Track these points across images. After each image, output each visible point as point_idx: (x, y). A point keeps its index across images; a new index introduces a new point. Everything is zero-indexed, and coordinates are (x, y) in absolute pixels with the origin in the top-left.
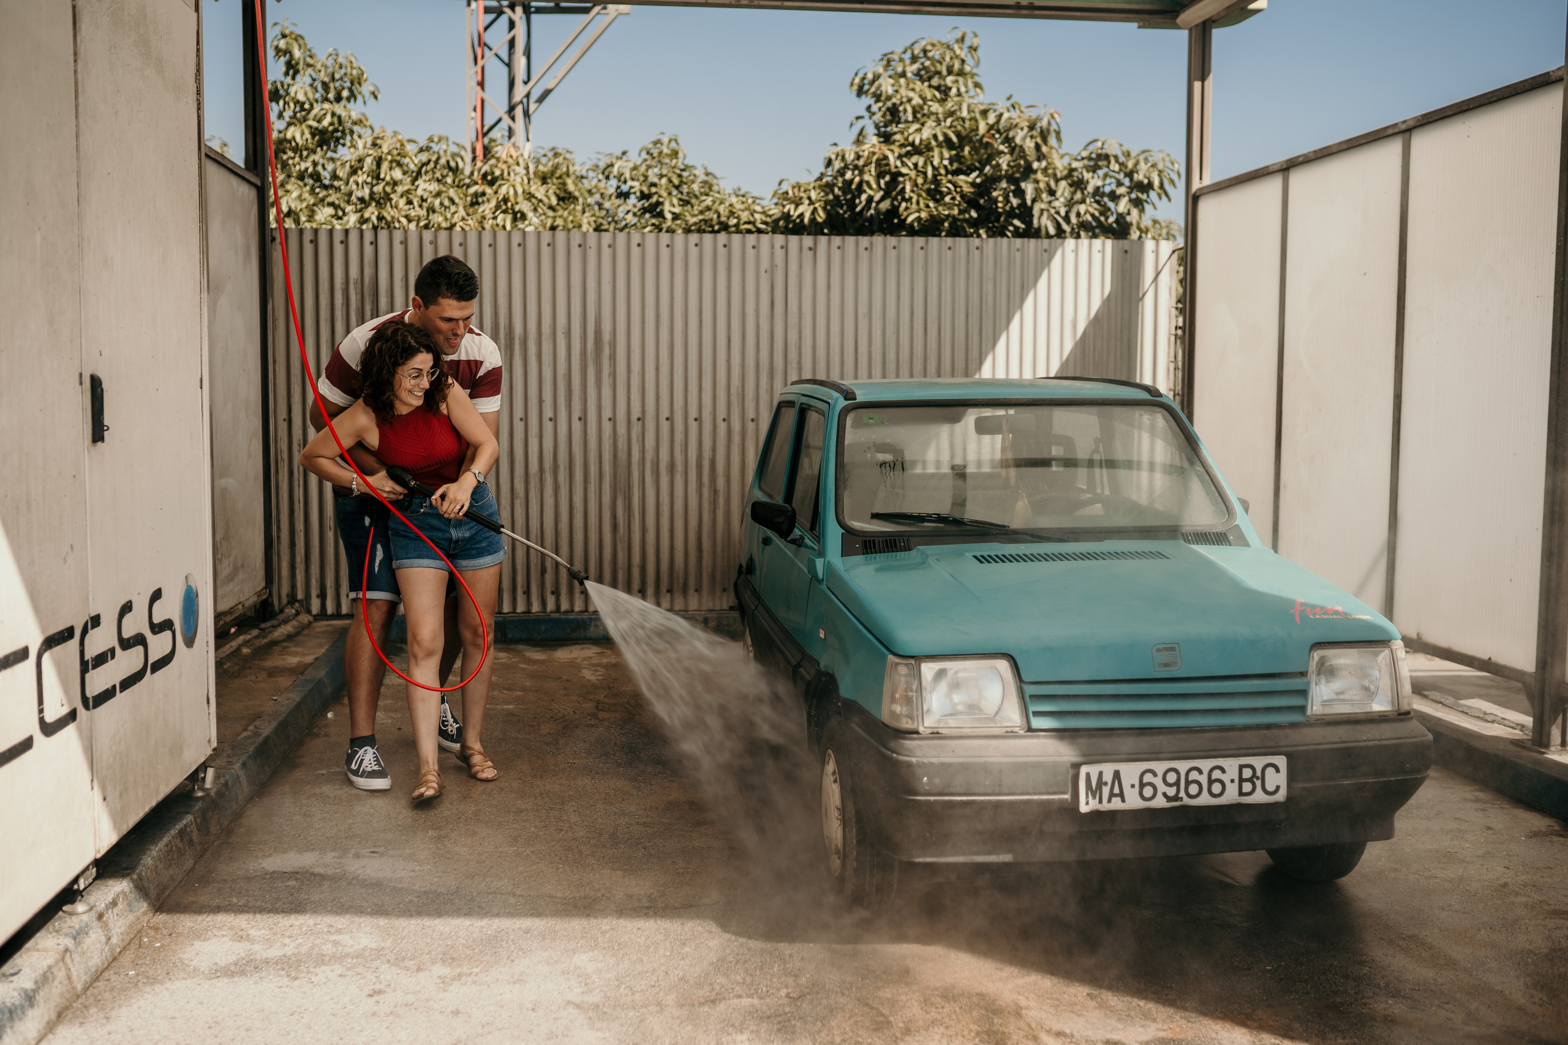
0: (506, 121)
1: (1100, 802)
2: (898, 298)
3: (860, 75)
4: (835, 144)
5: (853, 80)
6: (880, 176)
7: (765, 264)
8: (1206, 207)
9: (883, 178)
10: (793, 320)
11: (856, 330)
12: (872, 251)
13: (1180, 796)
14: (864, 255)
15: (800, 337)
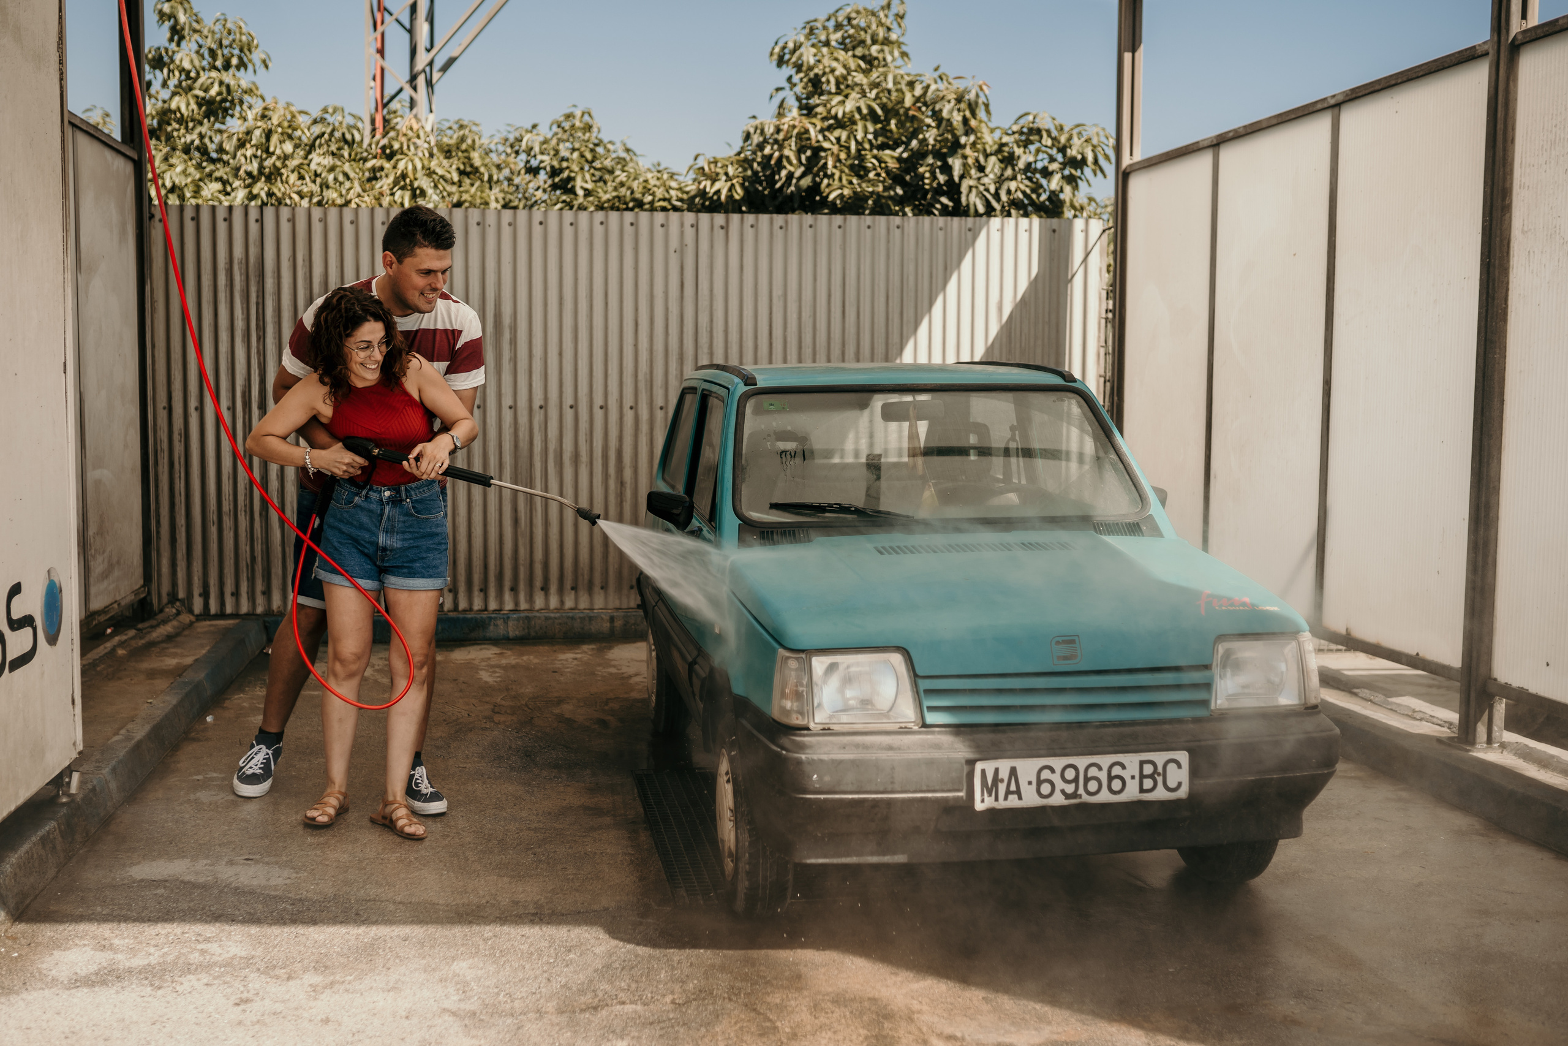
0: (408, 91)
1: (997, 799)
2: (815, 280)
3: (781, 44)
4: (754, 117)
5: (773, 49)
6: (800, 151)
7: (674, 243)
8: (1137, 185)
9: (804, 153)
10: (704, 302)
11: (771, 313)
12: (787, 230)
13: (1079, 793)
14: (779, 234)
15: (711, 320)
